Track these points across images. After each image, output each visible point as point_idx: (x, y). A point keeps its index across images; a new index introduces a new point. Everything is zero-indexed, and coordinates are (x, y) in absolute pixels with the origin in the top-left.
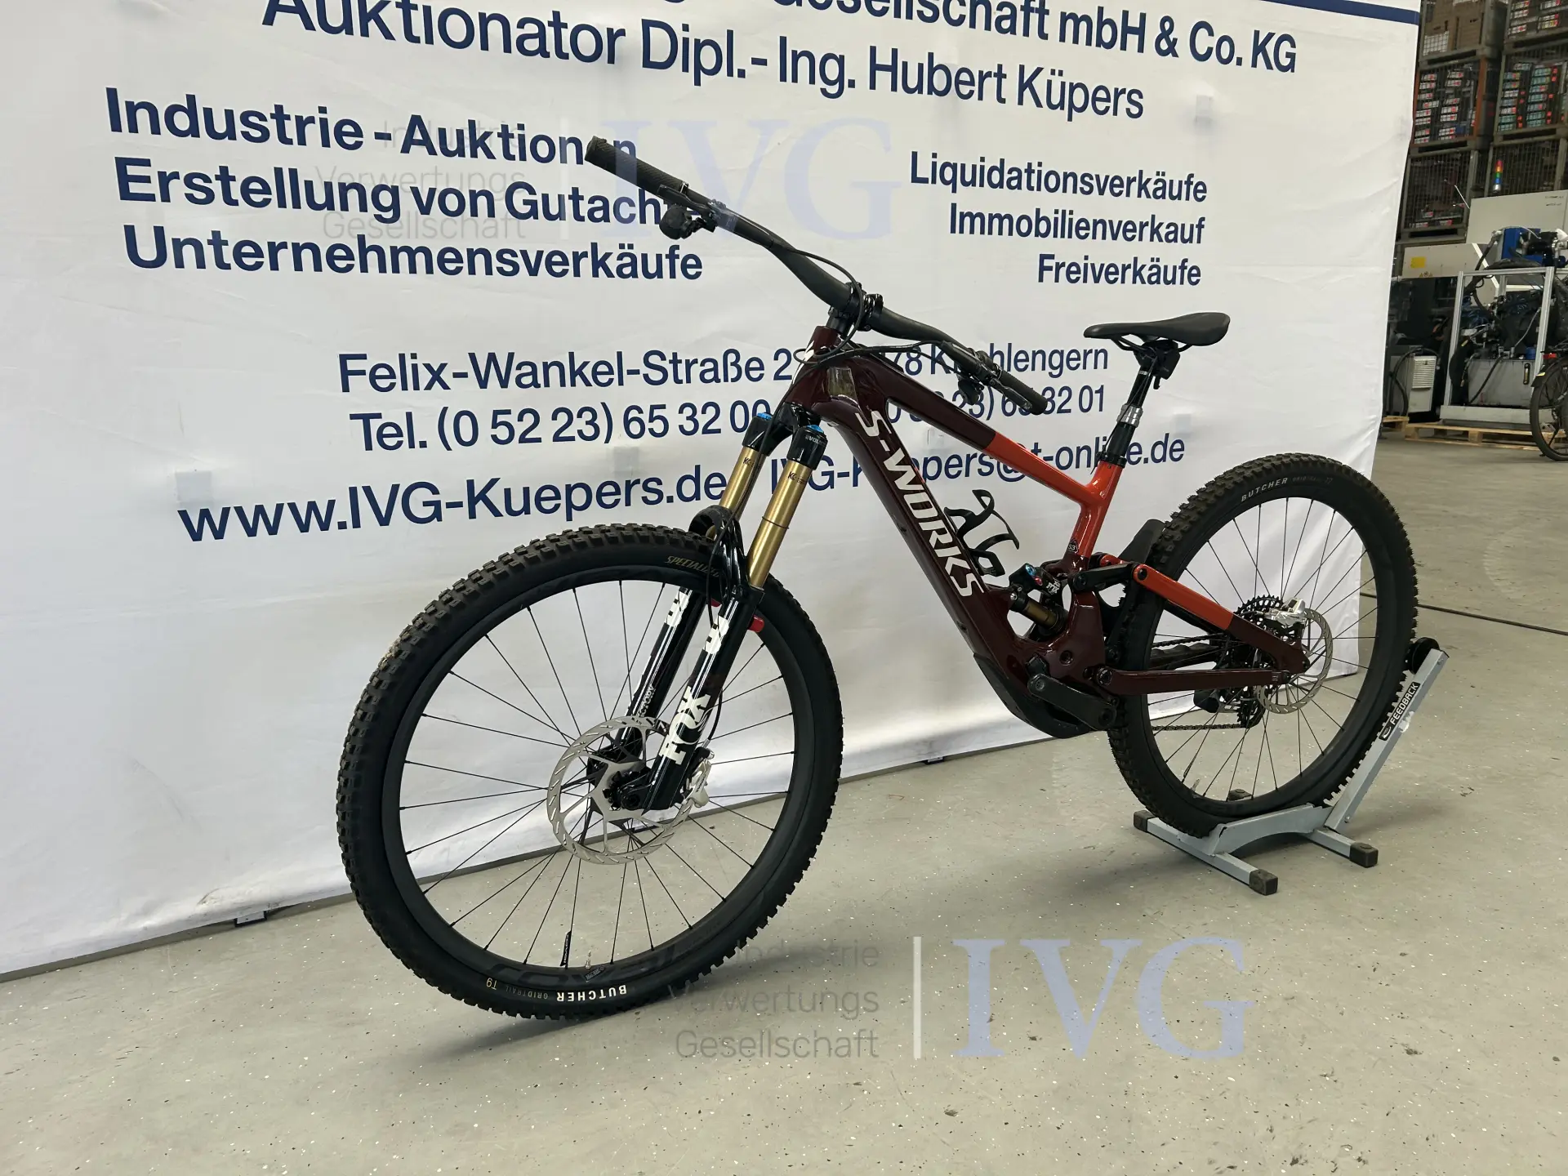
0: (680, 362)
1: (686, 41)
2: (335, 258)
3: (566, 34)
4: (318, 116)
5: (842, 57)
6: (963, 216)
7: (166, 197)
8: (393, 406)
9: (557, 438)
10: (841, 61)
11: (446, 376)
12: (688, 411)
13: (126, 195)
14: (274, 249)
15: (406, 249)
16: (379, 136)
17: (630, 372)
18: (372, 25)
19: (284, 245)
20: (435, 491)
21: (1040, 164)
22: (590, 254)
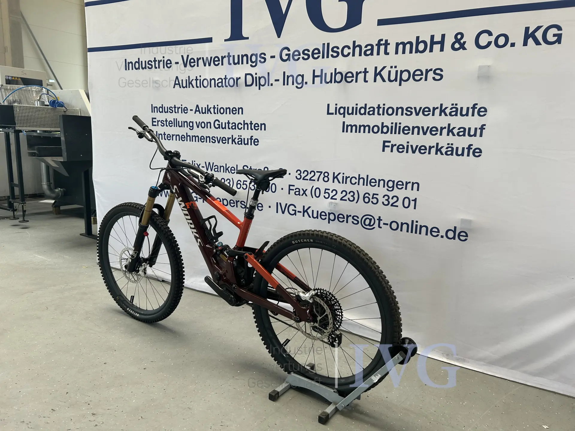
1: (256, 77)
2: (182, 138)
3: (227, 81)
4: (181, 106)
5: (303, 75)
6: (347, 126)
7: (158, 125)
13: (153, 125)
15: (194, 136)
16: (191, 110)
18: (190, 85)
19: (174, 135)
22: (231, 138)
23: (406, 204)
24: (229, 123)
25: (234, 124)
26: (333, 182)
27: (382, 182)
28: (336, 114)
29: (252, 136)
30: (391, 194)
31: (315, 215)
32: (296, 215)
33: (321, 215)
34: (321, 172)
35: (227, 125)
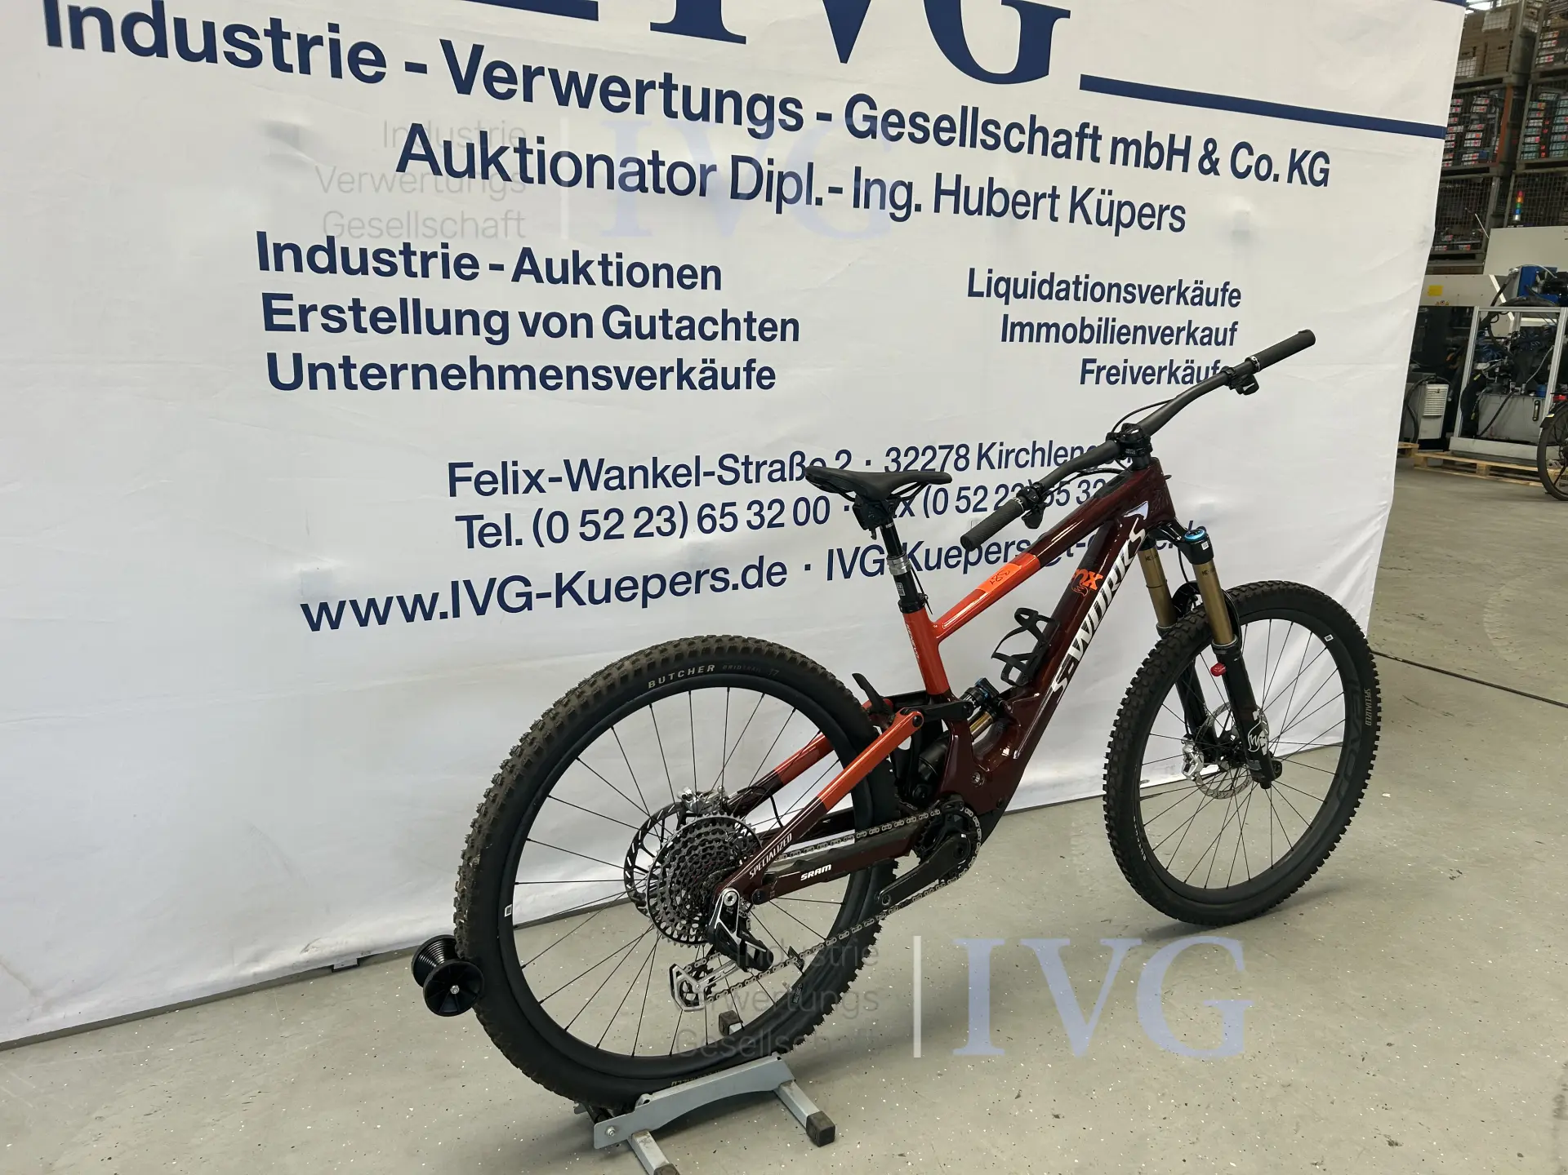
0: (751, 463)
1: (770, 173)
2: (450, 377)
3: (663, 171)
5: (911, 184)
7: (304, 328)
8: (493, 508)
9: (638, 534)
10: (909, 187)
11: (543, 481)
12: (756, 508)
13: (270, 326)
14: (396, 370)
15: (512, 367)
16: (493, 267)
17: (706, 474)
18: (492, 169)
20: (527, 583)
21: (1087, 277)
22: (676, 370)
24: (666, 317)
25: (686, 323)
26: (979, 468)
28: (989, 295)
29: (753, 361)
34: (951, 447)
35: (659, 324)
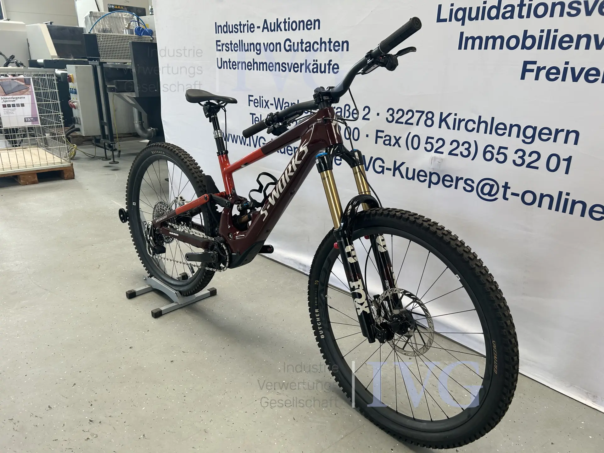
2: (249, 66)
4: (247, 23)
6: (467, 39)
7: (223, 50)
8: (258, 112)
11: (269, 104)
13: (217, 50)
15: (262, 63)
16: (258, 27)
19: (240, 62)
22: (305, 64)
23: (553, 166)
24: (302, 43)
25: (308, 44)
26: (440, 127)
27: (515, 129)
28: (450, 20)
29: (331, 61)
30: (528, 149)
31: (410, 175)
32: (383, 174)
33: (419, 175)
34: (423, 112)
